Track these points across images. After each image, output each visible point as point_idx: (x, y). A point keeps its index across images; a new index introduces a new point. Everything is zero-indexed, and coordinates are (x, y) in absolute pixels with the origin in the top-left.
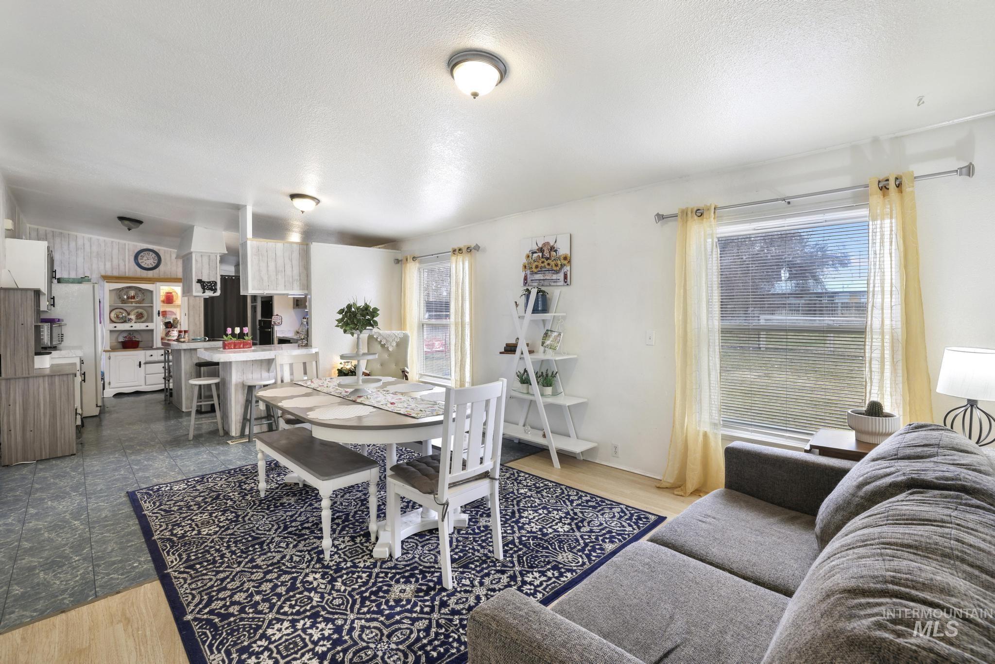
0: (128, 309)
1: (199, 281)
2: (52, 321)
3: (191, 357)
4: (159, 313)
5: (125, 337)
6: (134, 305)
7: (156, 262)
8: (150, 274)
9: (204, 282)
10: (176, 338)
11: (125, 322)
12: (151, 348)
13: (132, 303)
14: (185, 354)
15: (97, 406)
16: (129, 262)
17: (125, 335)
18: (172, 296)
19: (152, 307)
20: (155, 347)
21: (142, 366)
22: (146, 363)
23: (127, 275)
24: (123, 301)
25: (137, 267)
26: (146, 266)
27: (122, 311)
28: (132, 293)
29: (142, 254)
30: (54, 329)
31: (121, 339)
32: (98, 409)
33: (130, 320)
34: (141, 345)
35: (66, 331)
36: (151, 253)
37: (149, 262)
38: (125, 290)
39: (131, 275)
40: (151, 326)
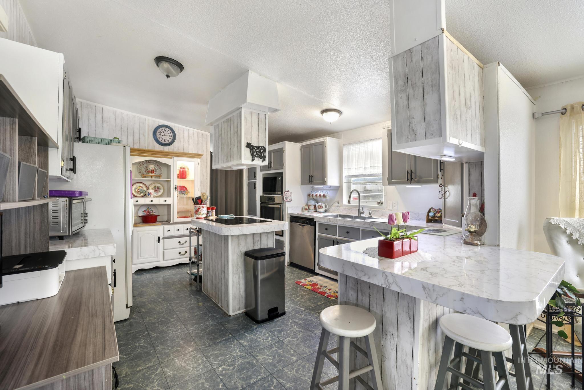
0: (147, 184)
1: (249, 145)
2: (70, 195)
3: (239, 244)
4: (176, 188)
5: (144, 211)
6: (153, 179)
7: (172, 138)
8: (166, 149)
9: (253, 147)
10: (205, 216)
11: (145, 196)
12: (168, 222)
13: (152, 177)
14: (232, 240)
15: (127, 307)
16: (148, 137)
17: (144, 209)
18: (186, 172)
19: (169, 181)
20: (172, 222)
21: (161, 241)
22: (164, 238)
23: (146, 148)
24: (144, 176)
25: (155, 142)
26: (163, 142)
27: (141, 185)
28: (152, 167)
29: (160, 130)
30: (74, 206)
31: (141, 214)
32: (129, 309)
33: (150, 194)
34: (159, 219)
35: (92, 209)
36: (167, 129)
37: (165, 138)
38: (145, 165)
39: (150, 148)
40: (169, 201)
